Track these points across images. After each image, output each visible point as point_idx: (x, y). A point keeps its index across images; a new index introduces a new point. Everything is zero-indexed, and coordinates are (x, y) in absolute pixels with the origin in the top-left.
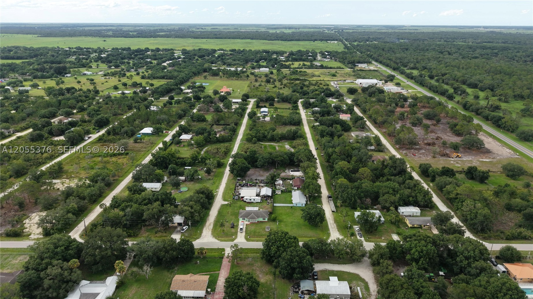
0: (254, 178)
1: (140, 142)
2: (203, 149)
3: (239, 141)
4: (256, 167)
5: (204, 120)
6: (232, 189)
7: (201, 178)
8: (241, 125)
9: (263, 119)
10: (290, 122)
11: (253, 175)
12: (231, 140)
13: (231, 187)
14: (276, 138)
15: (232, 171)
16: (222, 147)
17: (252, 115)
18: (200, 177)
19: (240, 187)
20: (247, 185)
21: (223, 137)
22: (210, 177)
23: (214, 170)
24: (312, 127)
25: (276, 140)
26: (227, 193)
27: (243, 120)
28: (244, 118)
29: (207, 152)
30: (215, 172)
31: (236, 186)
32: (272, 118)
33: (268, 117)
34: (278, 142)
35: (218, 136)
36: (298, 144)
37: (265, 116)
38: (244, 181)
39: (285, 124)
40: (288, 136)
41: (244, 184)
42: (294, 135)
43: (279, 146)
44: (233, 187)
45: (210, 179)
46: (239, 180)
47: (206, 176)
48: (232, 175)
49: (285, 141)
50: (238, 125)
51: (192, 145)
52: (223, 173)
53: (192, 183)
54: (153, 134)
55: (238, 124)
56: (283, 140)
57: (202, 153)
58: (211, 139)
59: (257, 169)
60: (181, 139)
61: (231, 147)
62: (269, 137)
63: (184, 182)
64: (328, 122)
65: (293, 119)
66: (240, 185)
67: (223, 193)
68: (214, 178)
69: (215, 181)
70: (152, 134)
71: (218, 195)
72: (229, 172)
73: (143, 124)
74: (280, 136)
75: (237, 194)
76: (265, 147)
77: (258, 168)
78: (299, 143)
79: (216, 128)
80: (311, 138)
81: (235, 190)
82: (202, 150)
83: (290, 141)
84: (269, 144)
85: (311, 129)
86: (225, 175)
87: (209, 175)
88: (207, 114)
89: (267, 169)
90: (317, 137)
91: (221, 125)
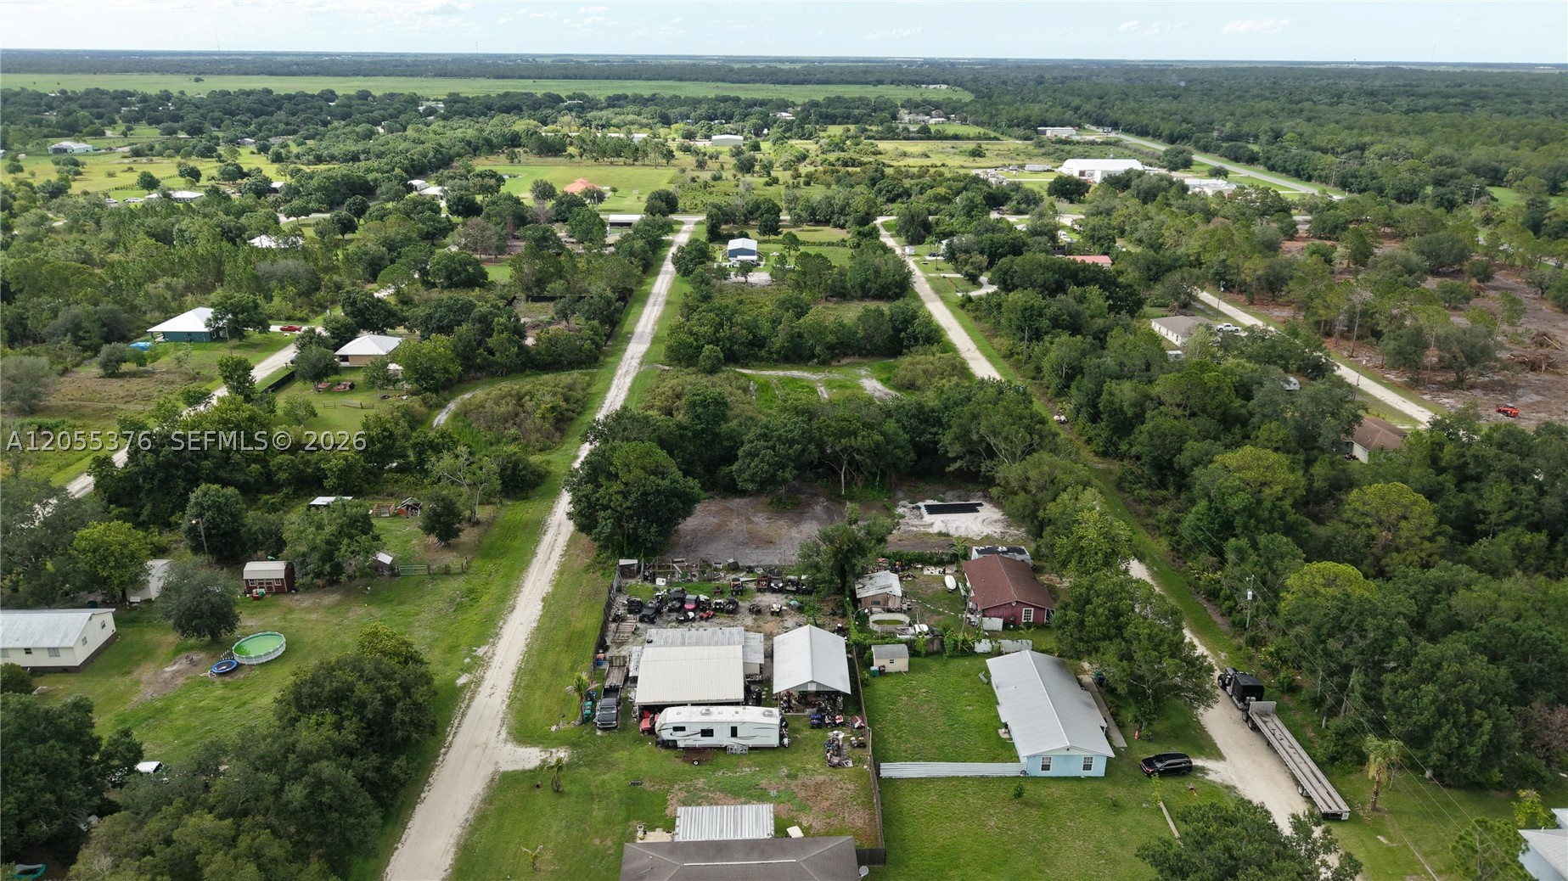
0: (721, 554)
1: (134, 375)
2: (447, 401)
3: (635, 363)
4: (731, 489)
5: (478, 280)
6: (582, 635)
7: (391, 567)
8: (643, 299)
9: (742, 279)
10: (862, 286)
11: (712, 535)
12: (596, 359)
13: (578, 625)
14: (812, 348)
15: (585, 519)
16: (545, 388)
17: (693, 260)
18: (385, 558)
19: (632, 622)
20: (681, 609)
21: (553, 341)
22: (452, 560)
23: (483, 513)
24: (963, 306)
25: (813, 356)
26: (545, 676)
27: (652, 284)
28: (657, 274)
29: (463, 414)
30: (490, 523)
31: (610, 617)
32: (778, 275)
33: (762, 270)
34: (824, 363)
35: (530, 341)
36: (925, 372)
37: (746, 268)
38: (660, 582)
39: (840, 293)
40: (868, 338)
41: (662, 601)
42: (897, 331)
43: (829, 384)
44: (587, 620)
45: (447, 572)
46: (626, 572)
47: (427, 547)
48: (585, 539)
49: (856, 359)
50: (631, 300)
51: (391, 380)
52: (536, 529)
53: (331, 598)
54: (220, 339)
55: (628, 297)
56: (845, 355)
57: (441, 419)
58: (491, 353)
59: (736, 503)
60: (345, 358)
61: (594, 389)
62: (778, 342)
63: (280, 591)
64: (1039, 277)
65: (877, 272)
66: (635, 607)
67: (520, 673)
68: (477, 563)
69: (476, 582)
70: (214, 336)
71: (485, 689)
72: (569, 527)
73: (189, 298)
74: (831, 338)
75: (615, 679)
76: (764, 387)
77: (743, 493)
78: (931, 368)
79: (529, 314)
80: (972, 346)
81: (602, 646)
82: (441, 406)
83: (878, 363)
84: (781, 373)
85: (962, 313)
86: (547, 539)
87: (448, 546)
88: (497, 261)
89: (790, 505)
90: (1004, 342)
91: (552, 299)
